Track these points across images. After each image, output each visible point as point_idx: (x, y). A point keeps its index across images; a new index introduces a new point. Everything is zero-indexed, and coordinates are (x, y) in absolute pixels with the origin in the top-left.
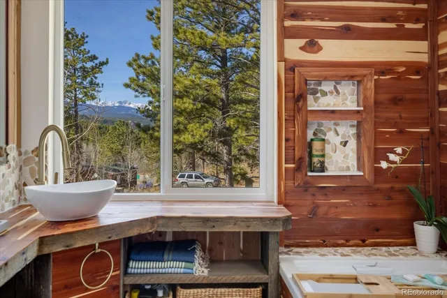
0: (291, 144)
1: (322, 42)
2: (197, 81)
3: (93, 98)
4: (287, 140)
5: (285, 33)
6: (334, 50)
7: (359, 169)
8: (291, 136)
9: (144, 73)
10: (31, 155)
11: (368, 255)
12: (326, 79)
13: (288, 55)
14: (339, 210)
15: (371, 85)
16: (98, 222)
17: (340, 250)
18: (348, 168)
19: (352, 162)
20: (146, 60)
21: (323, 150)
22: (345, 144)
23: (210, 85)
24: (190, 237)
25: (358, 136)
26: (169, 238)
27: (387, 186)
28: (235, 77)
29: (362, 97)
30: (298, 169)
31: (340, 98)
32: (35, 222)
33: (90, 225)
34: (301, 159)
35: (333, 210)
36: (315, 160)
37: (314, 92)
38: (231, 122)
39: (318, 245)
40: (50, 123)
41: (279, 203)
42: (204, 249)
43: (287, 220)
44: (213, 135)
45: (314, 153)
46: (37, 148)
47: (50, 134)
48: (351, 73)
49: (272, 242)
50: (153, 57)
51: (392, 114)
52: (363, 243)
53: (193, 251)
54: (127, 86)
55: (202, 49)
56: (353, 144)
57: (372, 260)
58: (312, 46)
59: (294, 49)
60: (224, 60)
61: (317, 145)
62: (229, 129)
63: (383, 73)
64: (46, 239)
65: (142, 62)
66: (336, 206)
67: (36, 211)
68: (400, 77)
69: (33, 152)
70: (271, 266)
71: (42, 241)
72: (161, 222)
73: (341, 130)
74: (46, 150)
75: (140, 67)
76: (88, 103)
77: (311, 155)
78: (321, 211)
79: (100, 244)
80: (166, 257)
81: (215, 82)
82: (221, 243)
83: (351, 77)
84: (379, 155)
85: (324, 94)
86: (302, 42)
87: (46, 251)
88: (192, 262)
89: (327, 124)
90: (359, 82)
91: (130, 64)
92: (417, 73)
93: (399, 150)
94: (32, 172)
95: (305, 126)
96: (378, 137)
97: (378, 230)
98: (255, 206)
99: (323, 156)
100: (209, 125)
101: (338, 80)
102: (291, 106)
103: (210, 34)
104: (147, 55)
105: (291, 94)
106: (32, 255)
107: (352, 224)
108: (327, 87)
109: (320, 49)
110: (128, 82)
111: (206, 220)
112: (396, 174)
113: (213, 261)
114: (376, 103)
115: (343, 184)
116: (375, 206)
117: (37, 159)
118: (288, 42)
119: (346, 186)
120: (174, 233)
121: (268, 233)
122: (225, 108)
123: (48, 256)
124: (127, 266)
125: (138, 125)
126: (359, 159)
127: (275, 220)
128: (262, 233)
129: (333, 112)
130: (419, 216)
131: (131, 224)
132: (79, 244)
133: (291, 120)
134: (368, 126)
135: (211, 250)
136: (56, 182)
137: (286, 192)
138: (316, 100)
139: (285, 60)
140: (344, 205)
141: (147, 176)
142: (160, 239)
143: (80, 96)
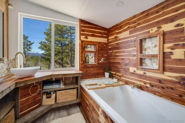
0: (82, 58)
1: (88, 37)
2: (56, 48)
3: (30, 51)
4: (81, 57)
5: (81, 34)
6: (90, 39)
7: (95, 63)
8: (82, 56)
9: (43, 46)
10: (12, 60)
11: (97, 79)
12: (89, 44)
13: (81, 39)
14: (91, 71)
15: (97, 46)
16: (34, 77)
17: (92, 79)
18: (93, 63)
19: (94, 61)
20: (44, 43)
21: (88, 59)
22: (92, 58)
23: (59, 49)
24: (59, 79)
25: (95, 56)
26: (54, 80)
27: (100, 66)
28: (64, 47)
29: (96, 48)
30: (84, 63)
31: (91, 49)
32: (14, 78)
33: (32, 78)
34: (84, 61)
35: (90, 71)
36: (87, 61)
37: (87, 47)
38: (63, 56)
39: (87, 78)
40: (19, 51)
41: (80, 70)
42: (63, 81)
43: (82, 73)
44: (59, 59)
45: (87, 59)
46: (14, 59)
47: (19, 55)
48: (94, 44)
49: (79, 78)
50: (45, 42)
51: (101, 52)
52: (96, 77)
53: (60, 82)
54: (39, 48)
55: (57, 41)
56: (94, 58)
57: (98, 80)
58: (86, 38)
59: (83, 38)
60: (62, 44)
61: (87, 58)
62: (62, 57)
63: (99, 44)
64: (18, 83)
65: (43, 43)
66: (91, 70)
67: (14, 75)
68: (102, 45)
69: (13, 60)
70: (79, 84)
71: (16, 84)
72: (53, 76)
73: (92, 55)
74: (17, 59)
75: (42, 44)
76: (28, 52)
77: (86, 60)
78: (88, 71)
79: (35, 83)
80: (53, 84)
81: (60, 48)
82: (66, 80)
83: (94, 45)
84: (99, 60)
85: (88, 48)
86: (84, 37)
87: (18, 86)
88: (60, 85)
89: (89, 54)
90: (95, 46)
91: (40, 43)
92: (105, 44)
93: (103, 59)
94: (12, 65)
95: (85, 54)
96: (99, 56)
97: (98, 74)
98: (75, 71)
99: (88, 60)
100: (59, 57)
101: (91, 45)
102: (82, 50)
103: (59, 38)
104: (44, 42)
105: (82, 47)
106: (12, 88)
107: (94, 73)
108: (89, 46)
109: (88, 38)
110: (39, 47)
111: (64, 75)
112: (102, 64)
113: (65, 84)
114: (98, 50)
115: (92, 66)
116: (98, 70)
117: (14, 62)
118: (81, 36)
119: (93, 66)
120: (55, 78)
121: (78, 76)
122: (62, 53)
123: (18, 88)
124: (43, 88)
125: (42, 57)
126: (95, 61)
127: (80, 74)
128: (76, 77)
129: (90, 51)
130: (105, 71)
131: (45, 77)
132: (29, 83)
133: (82, 53)
134: (97, 54)
135: (64, 82)
136: (21, 67)
137: (81, 68)
138: (87, 49)
139: (81, 40)
140: (92, 70)
141: (43, 68)
142: (52, 80)
143: (26, 50)
